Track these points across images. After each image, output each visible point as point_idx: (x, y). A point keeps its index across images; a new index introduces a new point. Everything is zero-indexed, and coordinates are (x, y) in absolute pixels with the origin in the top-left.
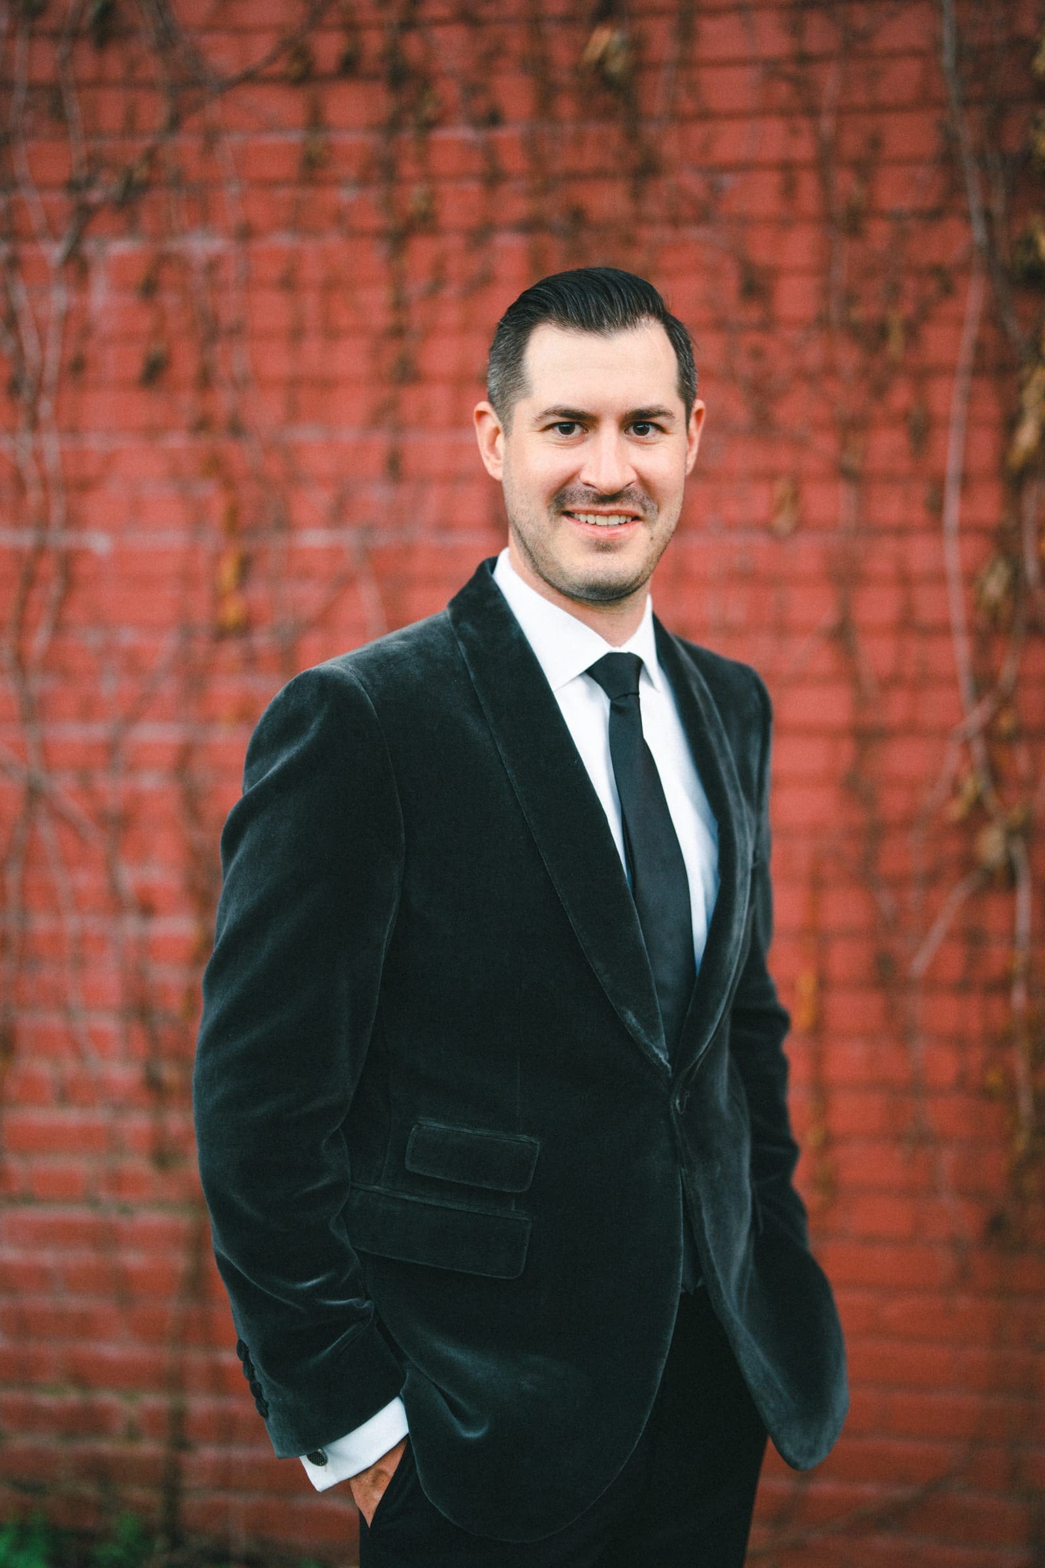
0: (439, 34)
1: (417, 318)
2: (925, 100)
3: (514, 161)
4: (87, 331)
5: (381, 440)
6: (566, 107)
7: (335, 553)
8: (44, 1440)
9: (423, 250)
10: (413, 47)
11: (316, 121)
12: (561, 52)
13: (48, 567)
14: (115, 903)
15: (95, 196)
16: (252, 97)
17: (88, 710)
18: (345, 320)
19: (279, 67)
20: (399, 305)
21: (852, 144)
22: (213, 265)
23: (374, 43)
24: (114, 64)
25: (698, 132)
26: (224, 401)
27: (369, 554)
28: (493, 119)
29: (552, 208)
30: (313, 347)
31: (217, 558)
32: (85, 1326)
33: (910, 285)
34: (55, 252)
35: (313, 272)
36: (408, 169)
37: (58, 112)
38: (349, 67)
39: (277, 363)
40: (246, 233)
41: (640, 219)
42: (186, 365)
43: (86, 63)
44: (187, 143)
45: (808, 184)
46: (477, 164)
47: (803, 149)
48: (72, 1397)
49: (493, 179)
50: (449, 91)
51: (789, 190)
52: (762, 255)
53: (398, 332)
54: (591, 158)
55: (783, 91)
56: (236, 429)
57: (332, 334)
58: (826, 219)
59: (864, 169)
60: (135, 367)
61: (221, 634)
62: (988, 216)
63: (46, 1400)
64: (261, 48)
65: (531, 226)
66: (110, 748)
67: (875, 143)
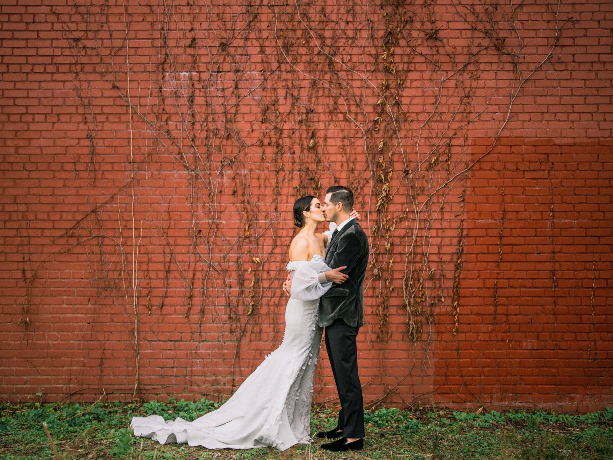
0: (284, 139)
1: (281, 185)
2: (363, 153)
3: (297, 160)
4: (223, 186)
5: (274, 205)
6: (306, 151)
7: (265, 223)
8: (207, 386)
9: (281, 174)
10: (280, 141)
11: (264, 153)
12: (305, 143)
13: (214, 226)
14: (225, 285)
15: (225, 164)
16: (252, 148)
17: (220, 252)
18: (268, 185)
19: (258, 144)
20: (277, 182)
21: (352, 159)
22: (245, 175)
23: (274, 140)
24: (229, 142)
25: (327, 157)
26: (246, 198)
27: (271, 224)
28: (294, 153)
29: (303, 167)
30: (262, 189)
31: (245, 224)
32: (216, 364)
33: (362, 181)
34: (218, 173)
35: (262, 177)
36: (279, 160)
37: (219, 150)
38: (269, 144)
39: (256, 192)
40: (251, 170)
41: (318, 170)
42: (240, 192)
43: (225, 142)
44: (242, 155)
45: (345, 165)
46: (291, 160)
47: (344, 160)
48: (214, 378)
49: (293, 162)
50: (286, 148)
51: (342, 165)
52: (338, 176)
53: (277, 187)
54: (310, 160)
55: (341, 150)
56: (249, 203)
57: (266, 187)
58: (348, 170)
59: (354, 163)
60: (231, 193)
61: (246, 237)
62: (373, 171)
63: (209, 378)
64: (255, 141)
65: (300, 170)
66: (225, 258)
67: (356, 159)
